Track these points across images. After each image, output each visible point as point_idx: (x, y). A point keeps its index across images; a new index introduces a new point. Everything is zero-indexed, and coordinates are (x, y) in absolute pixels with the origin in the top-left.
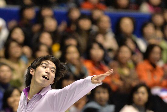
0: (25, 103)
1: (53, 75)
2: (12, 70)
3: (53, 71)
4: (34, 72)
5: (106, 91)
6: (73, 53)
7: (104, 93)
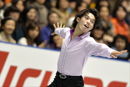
0: (69, 40)
1: (92, 25)
2: (60, 17)
3: (93, 22)
4: (79, 20)
5: (124, 41)
6: (105, 12)
7: (122, 42)
